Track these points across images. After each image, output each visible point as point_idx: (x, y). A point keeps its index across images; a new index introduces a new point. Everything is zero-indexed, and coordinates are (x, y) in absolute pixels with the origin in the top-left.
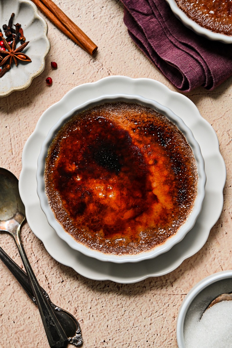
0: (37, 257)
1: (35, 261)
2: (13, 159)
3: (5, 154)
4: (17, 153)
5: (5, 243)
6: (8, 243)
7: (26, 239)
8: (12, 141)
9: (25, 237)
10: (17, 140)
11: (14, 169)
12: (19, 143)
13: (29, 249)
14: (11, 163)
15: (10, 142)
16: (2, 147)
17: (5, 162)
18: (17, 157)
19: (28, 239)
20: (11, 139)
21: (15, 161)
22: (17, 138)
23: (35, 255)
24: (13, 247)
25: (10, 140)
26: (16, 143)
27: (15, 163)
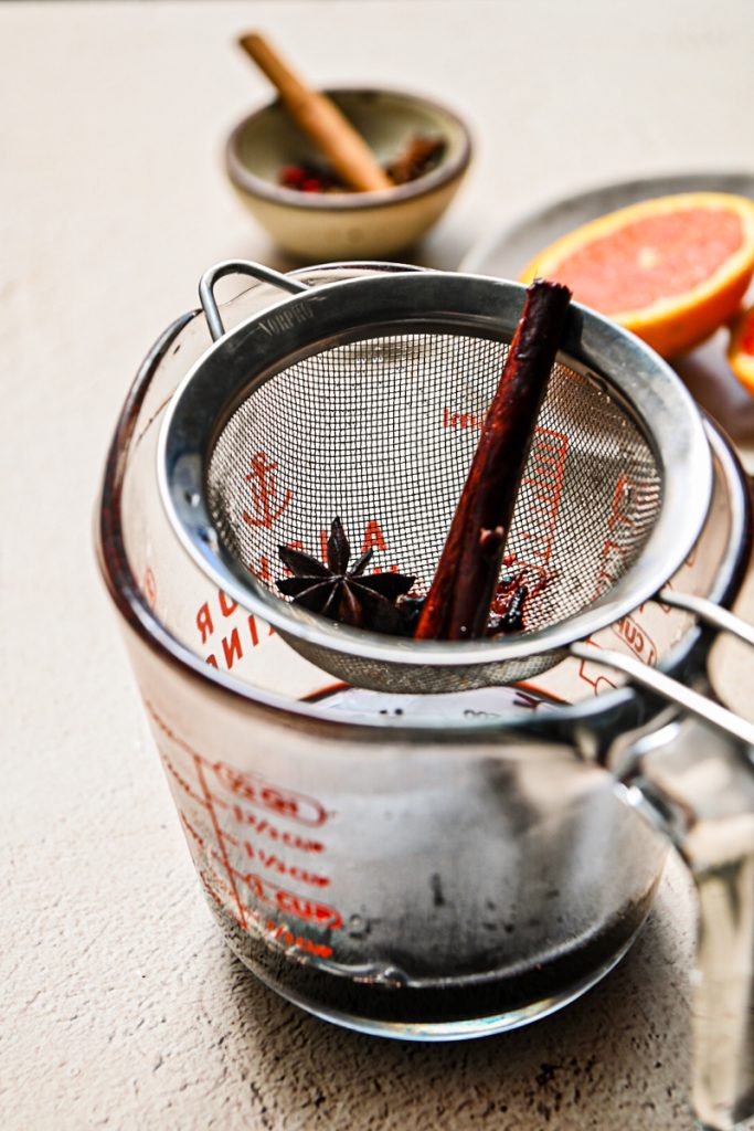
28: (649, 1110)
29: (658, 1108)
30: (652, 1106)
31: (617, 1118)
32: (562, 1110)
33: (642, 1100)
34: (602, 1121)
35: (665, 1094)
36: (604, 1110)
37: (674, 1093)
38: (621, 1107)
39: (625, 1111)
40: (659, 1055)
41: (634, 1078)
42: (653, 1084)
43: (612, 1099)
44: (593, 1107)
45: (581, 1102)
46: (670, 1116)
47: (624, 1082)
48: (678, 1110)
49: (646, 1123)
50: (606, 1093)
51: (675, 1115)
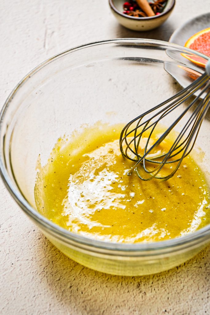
28: (200, 268)
29: (202, 268)
30: (201, 268)
31: (193, 270)
32: (181, 267)
33: (199, 266)
34: (190, 270)
35: (204, 265)
36: (190, 268)
37: (206, 265)
38: (194, 267)
39: (195, 268)
40: (204, 255)
41: (198, 261)
42: (202, 262)
43: (192, 265)
44: (188, 267)
45: (185, 265)
46: (205, 270)
47: (195, 261)
48: (207, 269)
49: (199, 271)
50: (191, 264)
51: (206, 270)
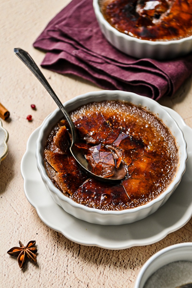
0: (85, 282)
1: (85, 286)
2: (20, 218)
3: (11, 217)
4: (22, 212)
5: (50, 286)
6: (53, 284)
7: (67, 272)
8: (12, 206)
9: (65, 272)
10: (16, 202)
11: (26, 224)
12: (19, 204)
13: (74, 279)
14: (20, 221)
15: (11, 207)
16: (6, 213)
17: (14, 223)
18: (23, 215)
19: (69, 272)
20: (10, 204)
21: (23, 218)
22: (16, 201)
23: (83, 282)
24: (59, 285)
25: (10, 206)
26: (17, 205)
27: (24, 220)
